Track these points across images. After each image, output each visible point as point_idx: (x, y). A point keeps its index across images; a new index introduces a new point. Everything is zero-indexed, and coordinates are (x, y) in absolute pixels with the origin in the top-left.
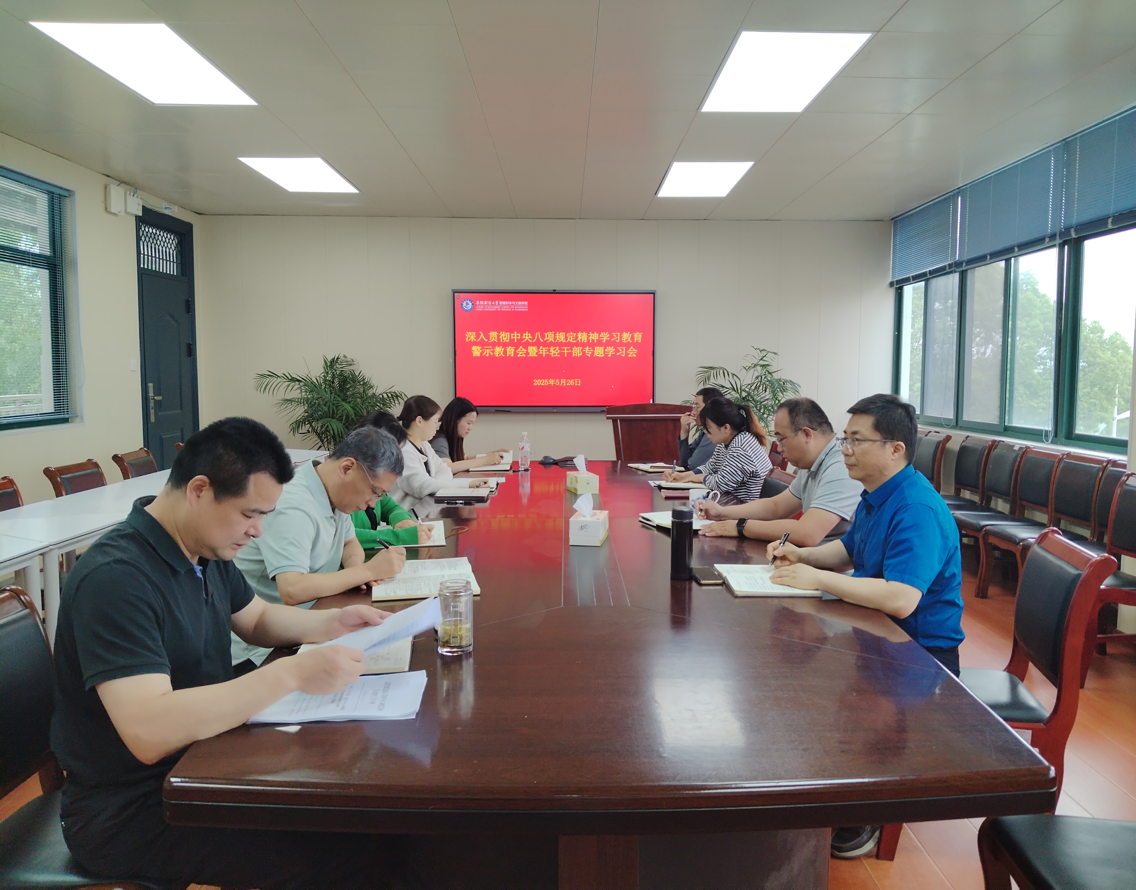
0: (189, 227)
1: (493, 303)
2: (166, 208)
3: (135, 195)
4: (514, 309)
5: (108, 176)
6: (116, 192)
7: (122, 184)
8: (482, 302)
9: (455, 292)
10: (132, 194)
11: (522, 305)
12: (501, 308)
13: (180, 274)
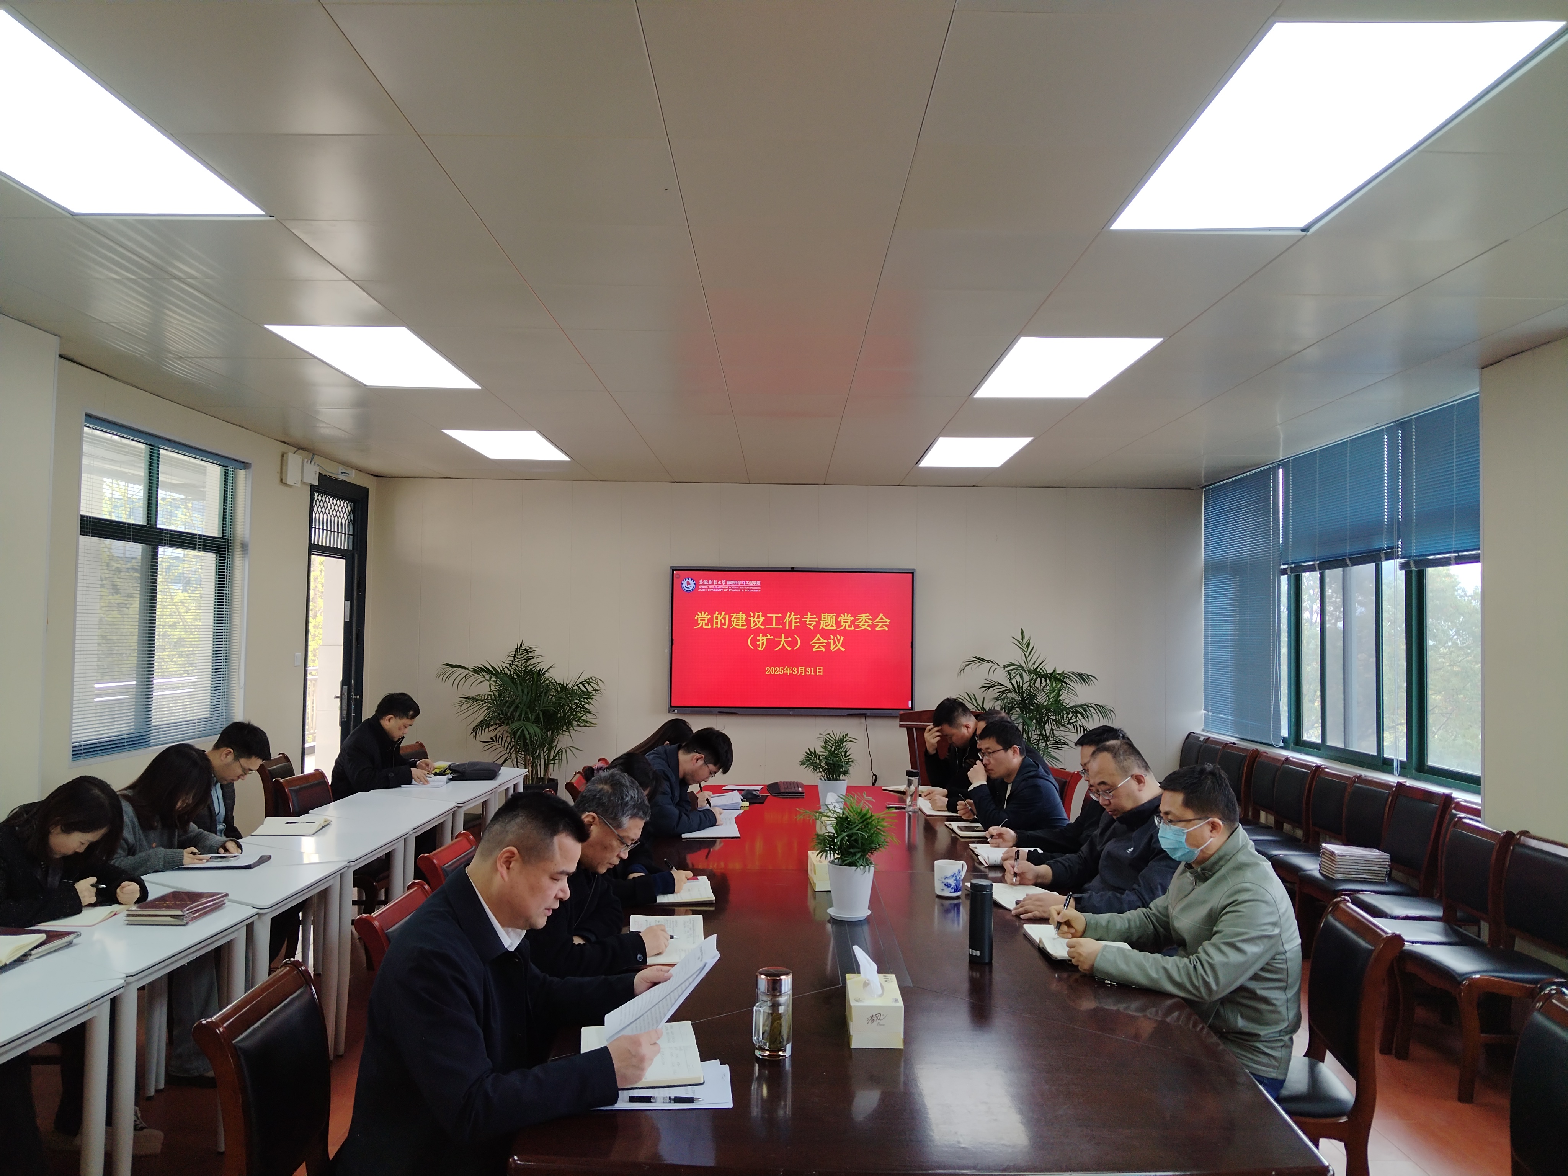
0: (365, 492)
1: (719, 583)
2: (342, 473)
3: (313, 463)
4: (744, 589)
5: (285, 443)
6: (294, 460)
7: (300, 451)
8: (706, 582)
9: (673, 569)
10: (310, 461)
11: (754, 585)
12: (728, 589)
13: (351, 548)
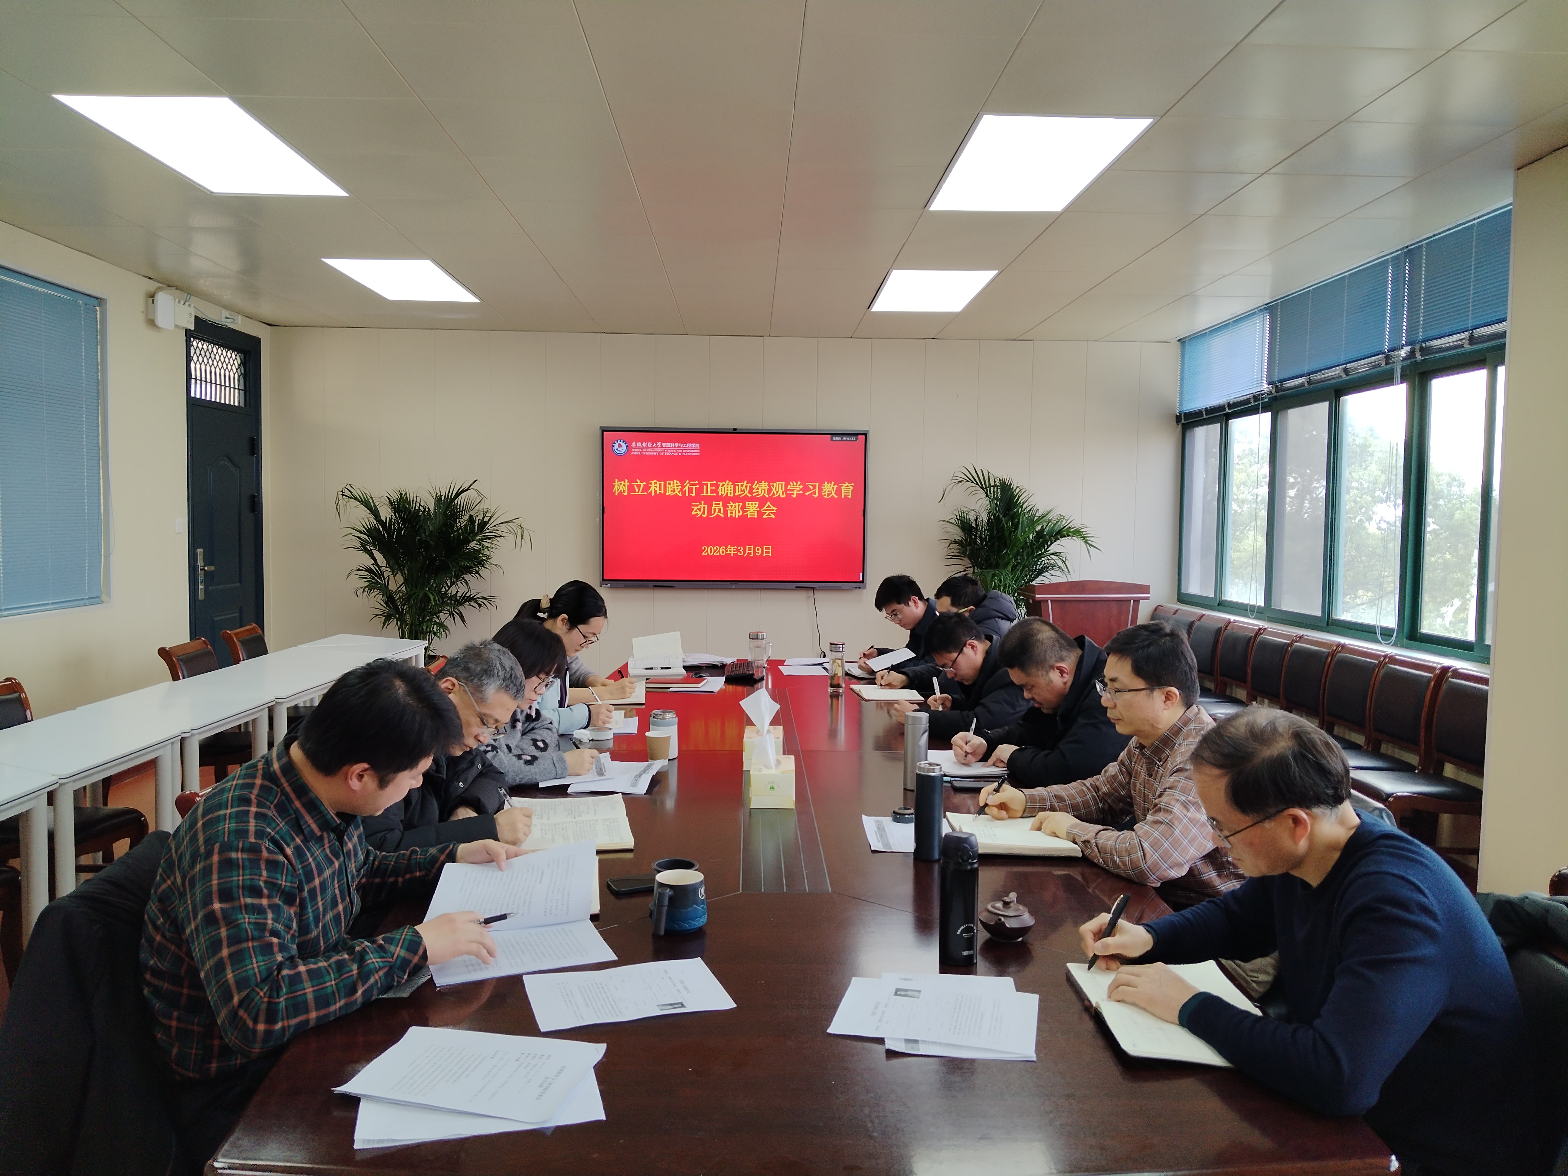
1: (654, 445)
2: (226, 318)
3: (186, 303)
4: (681, 453)
5: (155, 280)
6: (165, 299)
7: (172, 290)
8: (639, 444)
9: (604, 430)
10: (183, 302)
11: (693, 449)
12: (664, 452)
13: (242, 405)
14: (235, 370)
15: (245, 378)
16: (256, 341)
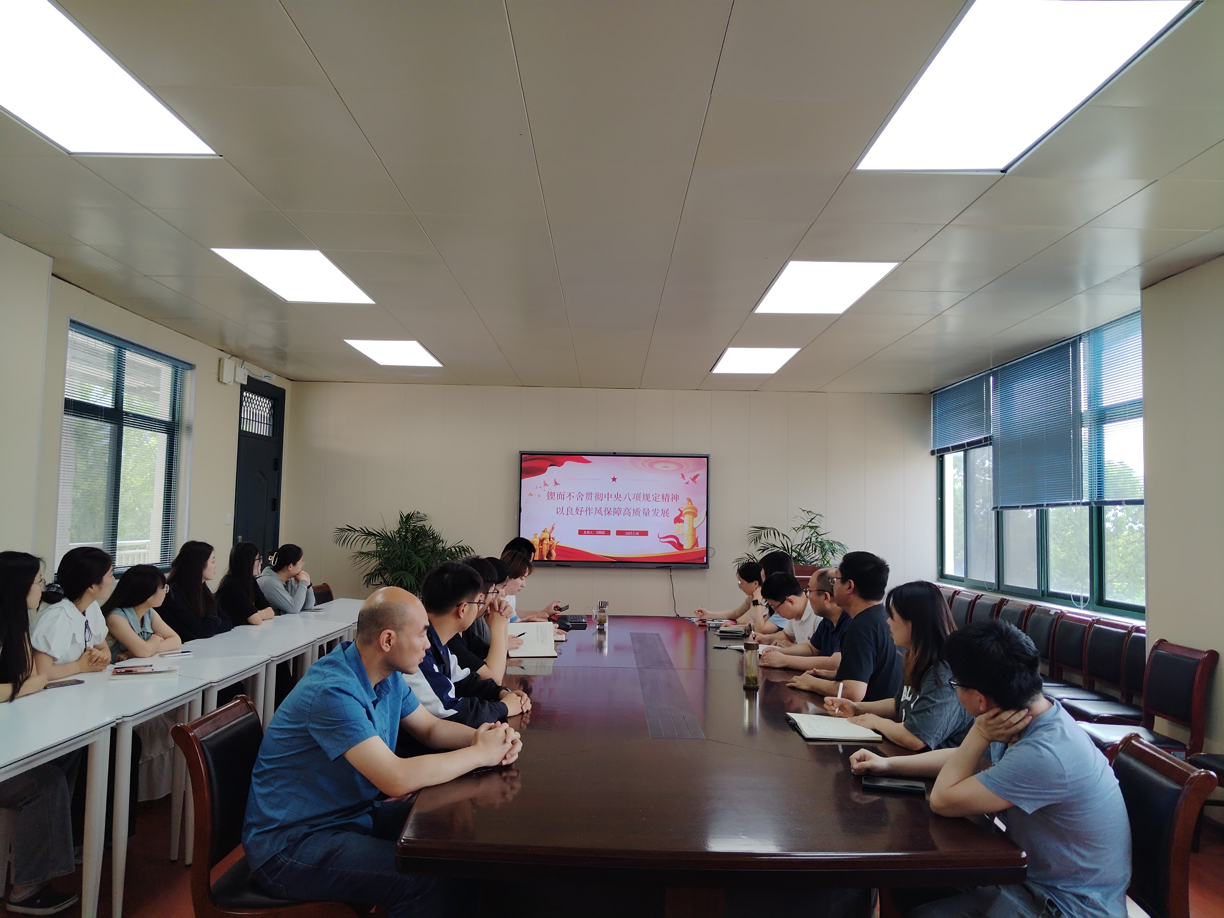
2: (265, 377)
3: (243, 366)
5: (222, 351)
6: (229, 364)
7: (233, 357)
9: (522, 454)
13: (271, 435)
14: (268, 412)
15: (273, 417)
16: (282, 392)
